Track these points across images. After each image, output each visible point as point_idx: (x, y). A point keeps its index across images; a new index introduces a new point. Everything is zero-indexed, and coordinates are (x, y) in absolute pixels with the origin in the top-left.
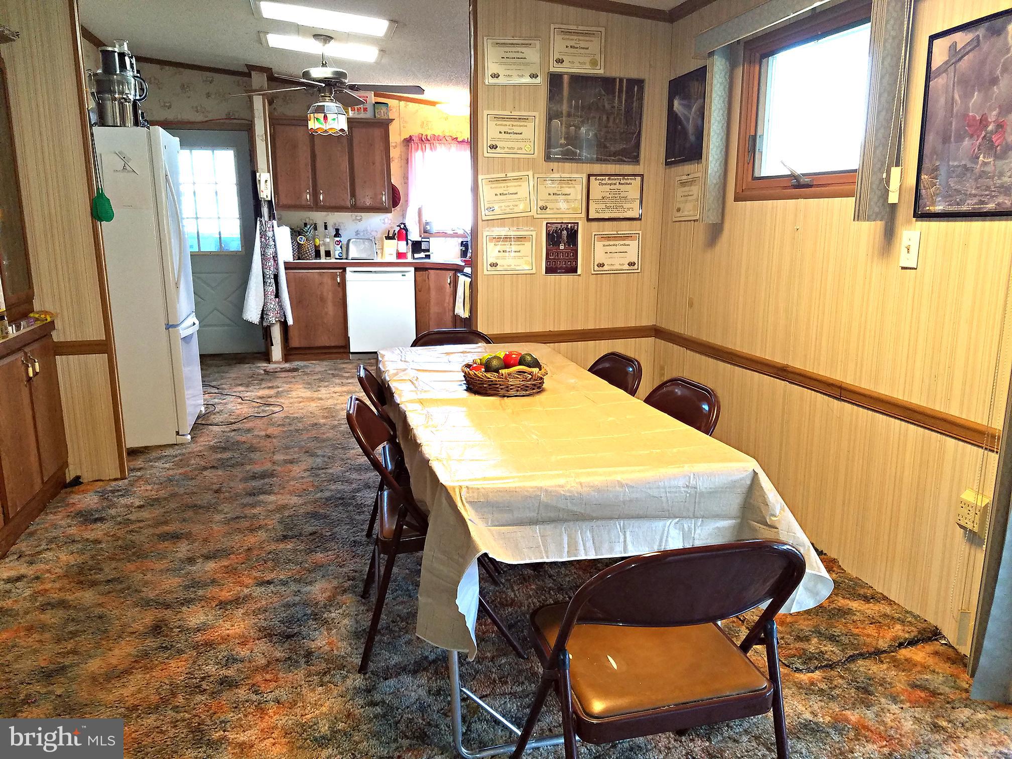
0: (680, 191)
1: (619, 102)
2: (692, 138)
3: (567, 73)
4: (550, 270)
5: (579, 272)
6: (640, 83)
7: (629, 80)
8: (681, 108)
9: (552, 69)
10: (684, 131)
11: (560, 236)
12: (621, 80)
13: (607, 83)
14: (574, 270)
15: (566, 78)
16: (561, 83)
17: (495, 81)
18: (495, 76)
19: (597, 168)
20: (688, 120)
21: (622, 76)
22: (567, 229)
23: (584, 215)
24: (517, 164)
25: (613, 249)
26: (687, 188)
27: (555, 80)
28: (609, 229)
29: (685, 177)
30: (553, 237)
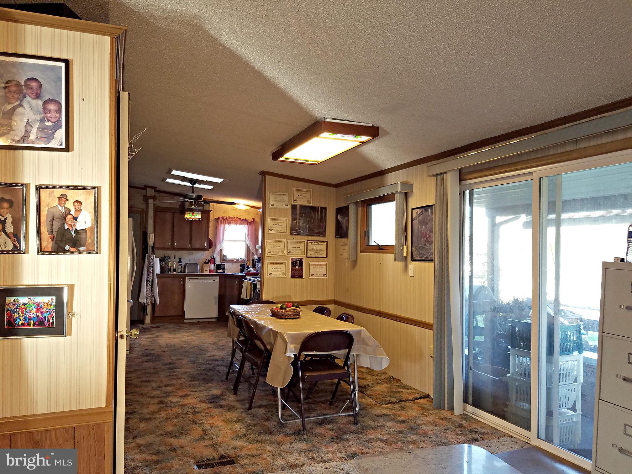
0: (342, 248)
1: (318, 215)
2: (345, 230)
3: (299, 205)
4: (292, 276)
5: (304, 277)
6: (325, 208)
7: (321, 208)
8: (340, 218)
9: (293, 203)
10: (342, 227)
11: (296, 263)
12: (318, 207)
13: (313, 208)
14: (302, 276)
15: (298, 207)
16: (297, 208)
17: (272, 207)
18: (272, 205)
19: (310, 238)
20: (343, 223)
21: (319, 206)
22: (299, 260)
23: (305, 255)
24: (280, 236)
25: (317, 268)
26: (344, 247)
27: (294, 207)
28: (315, 261)
29: (343, 243)
30: (294, 264)
